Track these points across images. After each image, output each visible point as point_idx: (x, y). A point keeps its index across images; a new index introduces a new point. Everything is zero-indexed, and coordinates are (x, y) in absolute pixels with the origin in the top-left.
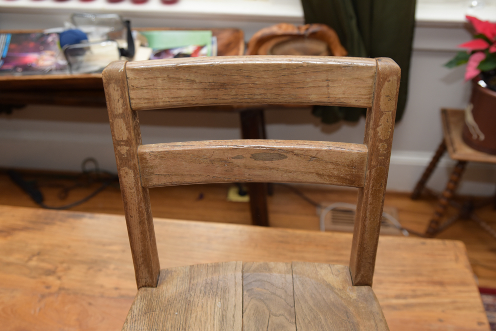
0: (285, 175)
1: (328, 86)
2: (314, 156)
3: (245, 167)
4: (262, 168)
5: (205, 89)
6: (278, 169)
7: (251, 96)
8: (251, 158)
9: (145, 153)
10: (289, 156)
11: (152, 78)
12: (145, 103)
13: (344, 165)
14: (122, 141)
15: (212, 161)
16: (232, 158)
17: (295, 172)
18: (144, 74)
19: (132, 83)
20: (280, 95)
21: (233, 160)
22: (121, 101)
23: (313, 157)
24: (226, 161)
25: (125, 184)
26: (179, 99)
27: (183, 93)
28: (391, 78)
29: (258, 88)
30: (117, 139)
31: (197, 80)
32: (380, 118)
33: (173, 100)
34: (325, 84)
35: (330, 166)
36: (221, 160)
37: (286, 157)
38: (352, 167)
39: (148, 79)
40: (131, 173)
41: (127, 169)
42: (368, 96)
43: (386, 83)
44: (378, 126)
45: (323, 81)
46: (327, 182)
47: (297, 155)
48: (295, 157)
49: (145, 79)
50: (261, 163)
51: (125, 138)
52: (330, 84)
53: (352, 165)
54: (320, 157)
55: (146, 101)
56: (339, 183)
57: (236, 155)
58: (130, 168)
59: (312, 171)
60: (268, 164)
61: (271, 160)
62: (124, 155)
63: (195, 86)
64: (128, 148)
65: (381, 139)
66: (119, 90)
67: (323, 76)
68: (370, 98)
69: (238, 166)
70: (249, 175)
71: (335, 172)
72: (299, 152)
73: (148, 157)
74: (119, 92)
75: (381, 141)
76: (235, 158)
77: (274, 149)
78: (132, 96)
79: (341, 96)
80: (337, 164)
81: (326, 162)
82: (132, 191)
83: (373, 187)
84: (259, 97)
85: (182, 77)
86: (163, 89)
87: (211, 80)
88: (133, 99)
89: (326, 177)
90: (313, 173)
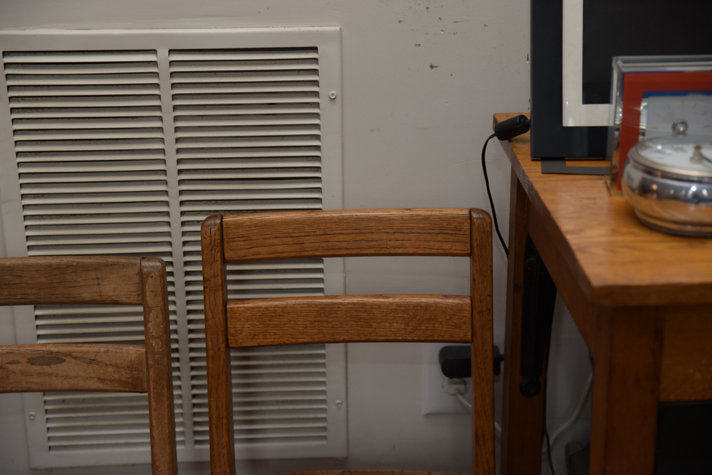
0: (65, 382)
1: (99, 284)
2: (93, 358)
3: (22, 373)
4: (40, 374)
6: (57, 376)
7: (24, 296)
8: (27, 362)
10: (68, 359)
13: (124, 368)
16: (7, 363)
17: (76, 377)
20: (53, 295)
21: (8, 366)
23: (93, 360)
24: (1, 367)
28: (153, 274)
29: (31, 288)
32: (149, 314)
34: (96, 282)
35: (110, 369)
37: (64, 361)
38: (132, 368)
42: (137, 293)
43: (150, 279)
44: (149, 322)
45: (93, 279)
46: (110, 388)
47: (76, 358)
48: (74, 361)
50: (38, 368)
52: (100, 281)
53: (131, 367)
54: (99, 360)
56: (122, 388)
57: (11, 360)
59: (93, 375)
60: (47, 369)
61: (49, 364)
65: (153, 336)
67: (93, 275)
68: (139, 295)
69: (14, 372)
70: (27, 383)
71: (116, 376)
72: (78, 355)
75: (154, 338)
76: (10, 363)
77: (51, 353)
79: (111, 294)
80: (116, 366)
81: (106, 365)
83: (154, 389)
84: (32, 297)
89: (108, 382)
90: (94, 378)
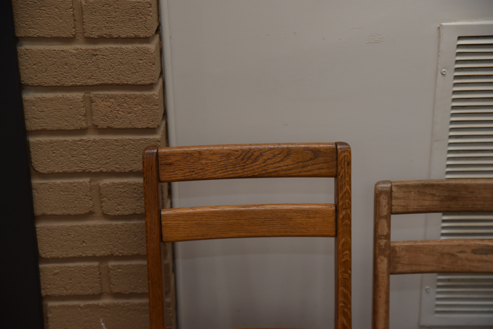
3: (467, 259)
4: (479, 261)
5: (441, 201)
6: (491, 262)
8: (471, 252)
9: (396, 246)
11: (408, 192)
12: (401, 209)
14: (383, 236)
15: (442, 254)
16: (457, 252)
18: (403, 189)
19: (394, 194)
21: (458, 254)
22: (387, 207)
24: (453, 255)
25: (379, 269)
26: (424, 207)
27: (427, 203)
29: (479, 201)
30: (379, 234)
31: (437, 194)
33: (419, 208)
36: (449, 254)
39: (406, 192)
40: (386, 261)
41: (382, 257)
49: (404, 192)
50: (478, 257)
51: (385, 233)
55: (402, 208)
57: (460, 250)
58: (385, 256)
60: (484, 257)
61: (486, 254)
62: (382, 246)
63: (436, 198)
64: (386, 241)
66: (387, 199)
69: (462, 259)
70: (469, 266)
73: (397, 249)
74: (387, 200)
76: (459, 252)
77: (488, 246)
78: (393, 203)
82: (384, 275)
84: (479, 207)
85: (427, 192)
86: (414, 200)
87: (446, 194)
88: (394, 206)
